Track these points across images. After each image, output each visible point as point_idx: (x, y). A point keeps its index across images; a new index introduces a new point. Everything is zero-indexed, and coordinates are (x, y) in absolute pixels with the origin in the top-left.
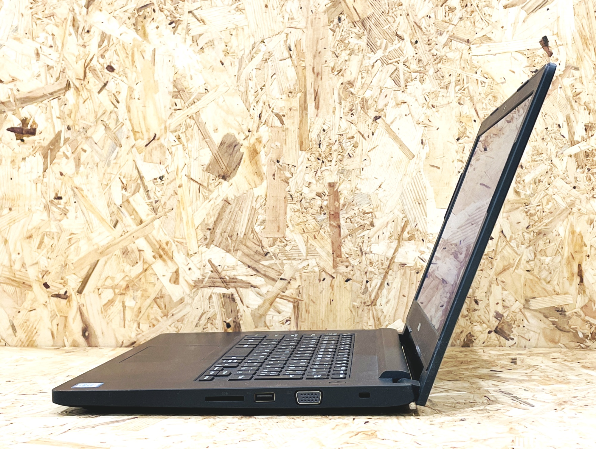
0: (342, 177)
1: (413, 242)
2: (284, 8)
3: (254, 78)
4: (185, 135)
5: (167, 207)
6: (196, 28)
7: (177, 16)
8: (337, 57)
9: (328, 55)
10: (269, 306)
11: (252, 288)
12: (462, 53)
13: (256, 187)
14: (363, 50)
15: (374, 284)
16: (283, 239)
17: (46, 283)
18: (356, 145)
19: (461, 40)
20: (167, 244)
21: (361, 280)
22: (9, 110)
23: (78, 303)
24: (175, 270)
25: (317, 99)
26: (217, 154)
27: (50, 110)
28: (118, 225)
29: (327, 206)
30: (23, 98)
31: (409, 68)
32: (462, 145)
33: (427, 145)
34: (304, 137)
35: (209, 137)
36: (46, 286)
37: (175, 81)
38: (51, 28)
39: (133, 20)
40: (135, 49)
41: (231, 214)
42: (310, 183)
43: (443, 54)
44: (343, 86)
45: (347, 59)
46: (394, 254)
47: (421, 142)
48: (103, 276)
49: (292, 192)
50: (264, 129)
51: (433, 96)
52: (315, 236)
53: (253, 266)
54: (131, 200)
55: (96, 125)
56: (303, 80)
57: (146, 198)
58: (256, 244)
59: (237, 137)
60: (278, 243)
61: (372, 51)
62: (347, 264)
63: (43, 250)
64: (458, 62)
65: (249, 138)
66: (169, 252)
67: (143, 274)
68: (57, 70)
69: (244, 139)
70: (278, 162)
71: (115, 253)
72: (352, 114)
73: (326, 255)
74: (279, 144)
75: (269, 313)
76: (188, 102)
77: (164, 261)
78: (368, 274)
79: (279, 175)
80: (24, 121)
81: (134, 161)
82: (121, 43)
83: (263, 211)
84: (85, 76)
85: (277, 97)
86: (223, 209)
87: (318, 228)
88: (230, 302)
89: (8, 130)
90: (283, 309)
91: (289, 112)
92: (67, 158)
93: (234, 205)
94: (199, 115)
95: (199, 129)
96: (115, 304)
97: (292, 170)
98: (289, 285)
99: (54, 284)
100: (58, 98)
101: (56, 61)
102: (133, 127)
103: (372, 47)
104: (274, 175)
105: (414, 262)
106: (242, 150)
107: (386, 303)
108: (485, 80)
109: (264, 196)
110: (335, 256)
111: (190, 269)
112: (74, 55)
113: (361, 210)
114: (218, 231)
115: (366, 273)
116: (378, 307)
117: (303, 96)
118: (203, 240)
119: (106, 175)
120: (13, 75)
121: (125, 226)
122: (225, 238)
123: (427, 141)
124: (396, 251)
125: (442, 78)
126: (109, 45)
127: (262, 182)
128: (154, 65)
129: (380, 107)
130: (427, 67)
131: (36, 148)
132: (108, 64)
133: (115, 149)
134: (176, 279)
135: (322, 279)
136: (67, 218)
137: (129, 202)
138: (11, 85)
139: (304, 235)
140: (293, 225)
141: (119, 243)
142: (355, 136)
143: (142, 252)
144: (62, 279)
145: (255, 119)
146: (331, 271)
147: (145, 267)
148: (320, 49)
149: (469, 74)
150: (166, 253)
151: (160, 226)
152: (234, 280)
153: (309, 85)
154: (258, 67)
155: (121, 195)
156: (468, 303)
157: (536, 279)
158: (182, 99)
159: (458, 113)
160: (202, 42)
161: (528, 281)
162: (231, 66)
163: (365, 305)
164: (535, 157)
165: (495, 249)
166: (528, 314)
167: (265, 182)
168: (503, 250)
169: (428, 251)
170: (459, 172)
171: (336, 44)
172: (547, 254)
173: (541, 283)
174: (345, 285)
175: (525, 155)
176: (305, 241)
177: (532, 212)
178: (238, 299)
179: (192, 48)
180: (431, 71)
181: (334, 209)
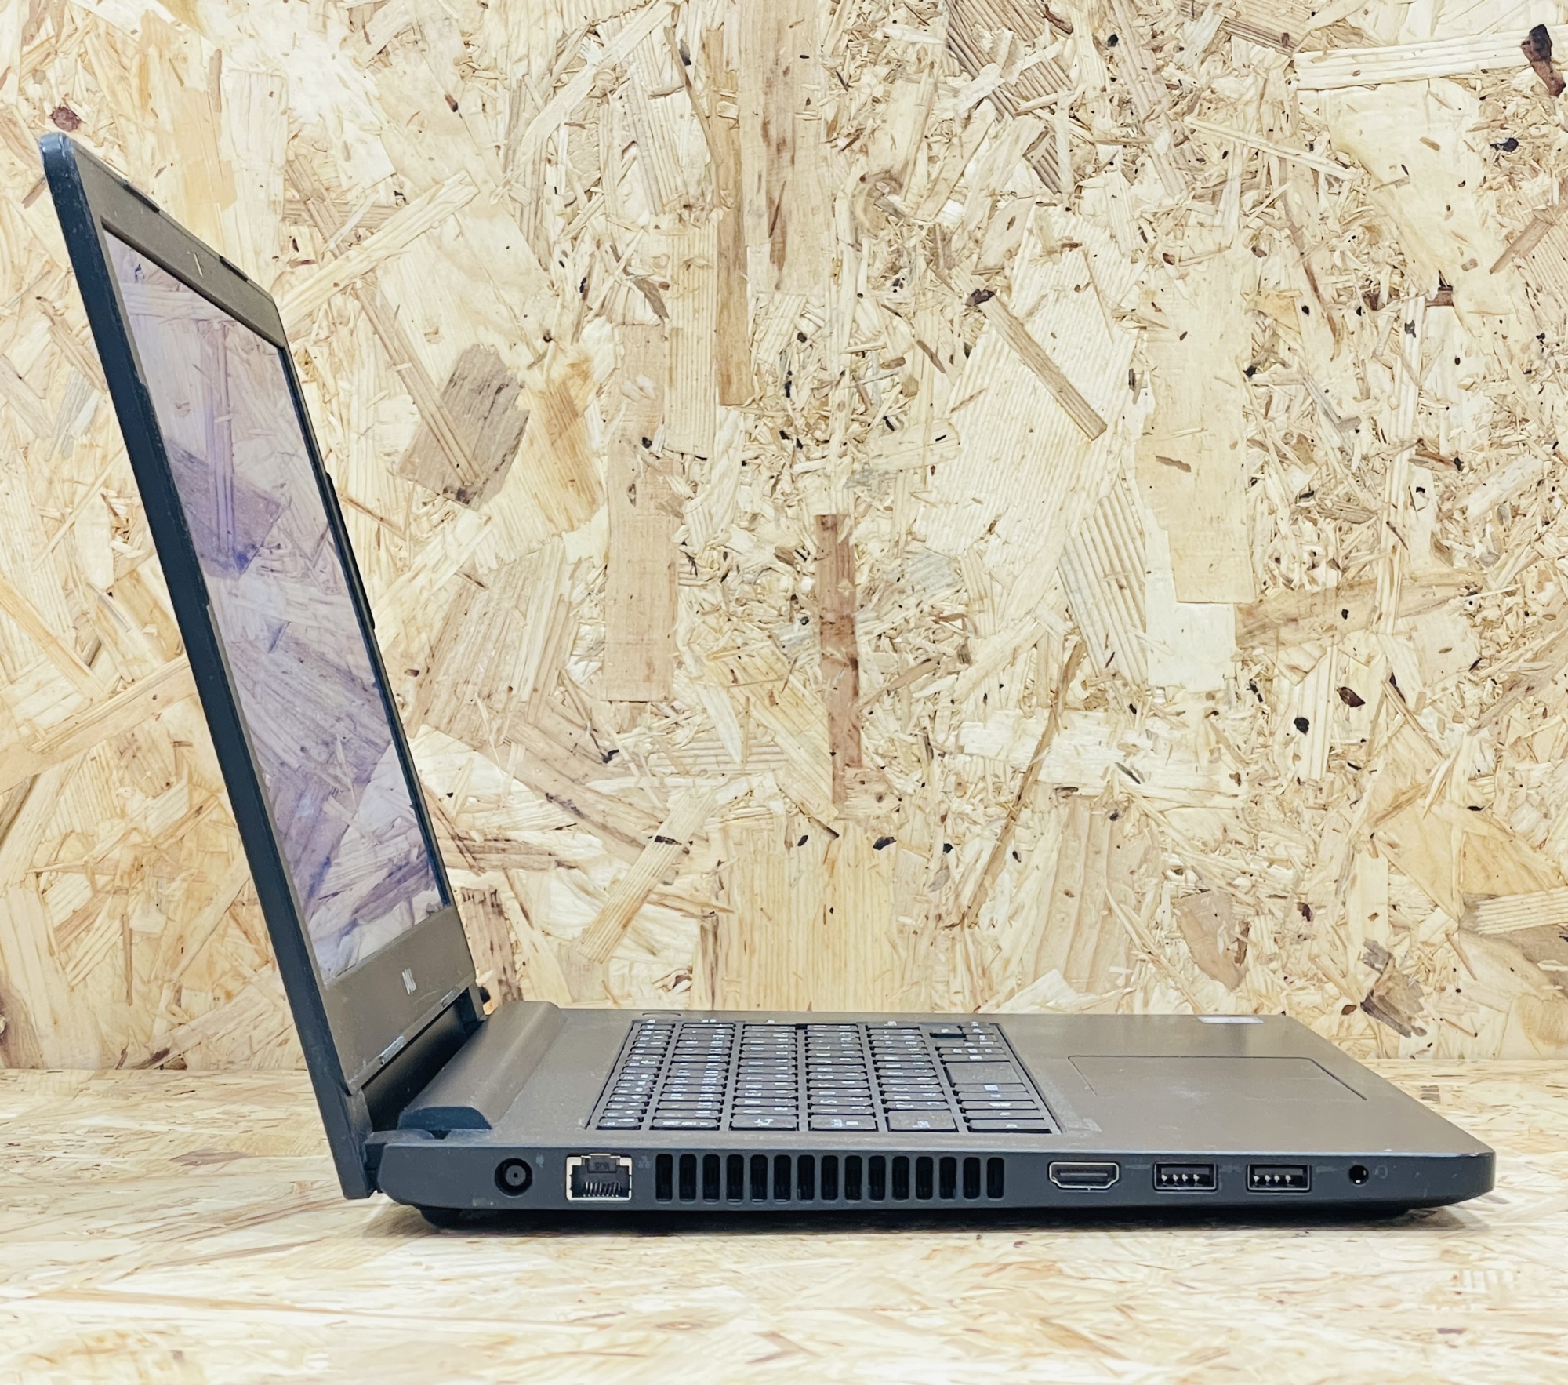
0: (864, 495)
1: (1099, 714)
3: (563, 155)
4: (326, 351)
8: (846, 86)
9: (815, 81)
10: (619, 929)
11: (561, 869)
12: (1266, 81)
13: (572, 528)
14: (932, 65)
15: (969, 851)
16: (663, 705)
18: (912, 389)
19: (1262, 34)
21: (927, 840)
25: (777, 231)
26: (438, 416)
28: (103, 657)
29: (813, 595)
31: (1088, 129)
32: (1263, 389)
33: (1149, 390)
34: (735, 359)
35: (411, 360)
37: (289, 162)
40: (152, 51)
41: (486, 621)
42: (755, 516)
43: (1202, 82)
44: (867, 186)
45: (878, 92)
46: (1037, 752)
47: (1127, 380)
48: (54, 831)
49: (695, 548)
50: (595, 330)
51: (1168, 223)
52: (771, 696)
53: (564, 798)
55: (20, 315)
56: (731, 162)
58: (571, 722)
59: (506, 356)
60: (647, 718)
61: (966, 69)
62: (880, 788)
64: (1251, 111)
65: (546, 360)
67: (190, 824)
69: (530, 367)
70: (647, 443)
71: (94, 752)
72: (896, 283)
73: (811, 760)
74: (648, 384)
75: (619, 952)
76: (338, 238)
78: (949, 821)
79: (650, 490)
82: (102, 30)
83: (596, 612)
85: (642, 221)
86: (460, 607)
87: (782, 668)
88: (486, 914)
90: (666, 940)
91: (682, 275)
93: (496, 591)
94: (375, 283)
95: (376, 331)
96: (96, 924)
97: (696, 470)
98: (686, 858)
103: (963, 54)
104: (632, 489)
105: (1104, 783)
106: (524, 401)
107: (1011, 918)
108: (1340, 173)
109: (599, 562)
110: (839, 764)
113: (927, 609)
114: (443, 679)
115: (944, 818)
116: (983, 930)
117: (731, 220)
119: (57, 485)
121: (126, 662)
122: (467, 701)
123: (1147, 376)
124: (1044, 743)
125: (1197, 164)
126: (58, 36)
127: (593, 512)
128: (219, 108)
129: (991, 259)
130: (1148, 127)
132: (58, 102)
133: (85, 400)
135: (796, 841)
137: (138, 580)
139: (735, 690)
140: (697, 660)
141: (103, 718)
142: (908, 357)
143: (184, 749)
145: (568, 297)
146: (827, 813)
147: (199, 797)
148: (789, 58)
149: (1289, 151)
152: (500, 845)
153: (749, 181)
154: (577, 118)
155: (109, 552)
156: (1279, 914)
157: (1501, 837)
158: (317, 226)
159: (1251, 283)
160: (381, 30)
161: (1477, 843)
162: (482, 115)
163: (941, 924)
164: (1502, 432)
165: (1367, 737)
166: (1472, 949)
167: (603, 512)
168: (1394, 740)
169: (1150, 744)
170: (1254, 481)
171: (843, 45)
172: (1538, 755)
173: (1517, 849)
174: (875, 861)
175: (1470, 426)
176: (738, 714)
177: (1491, 613)
178: (511, 907)
179: (351, 52)
180: (1162, 141)
181: (837, 605)
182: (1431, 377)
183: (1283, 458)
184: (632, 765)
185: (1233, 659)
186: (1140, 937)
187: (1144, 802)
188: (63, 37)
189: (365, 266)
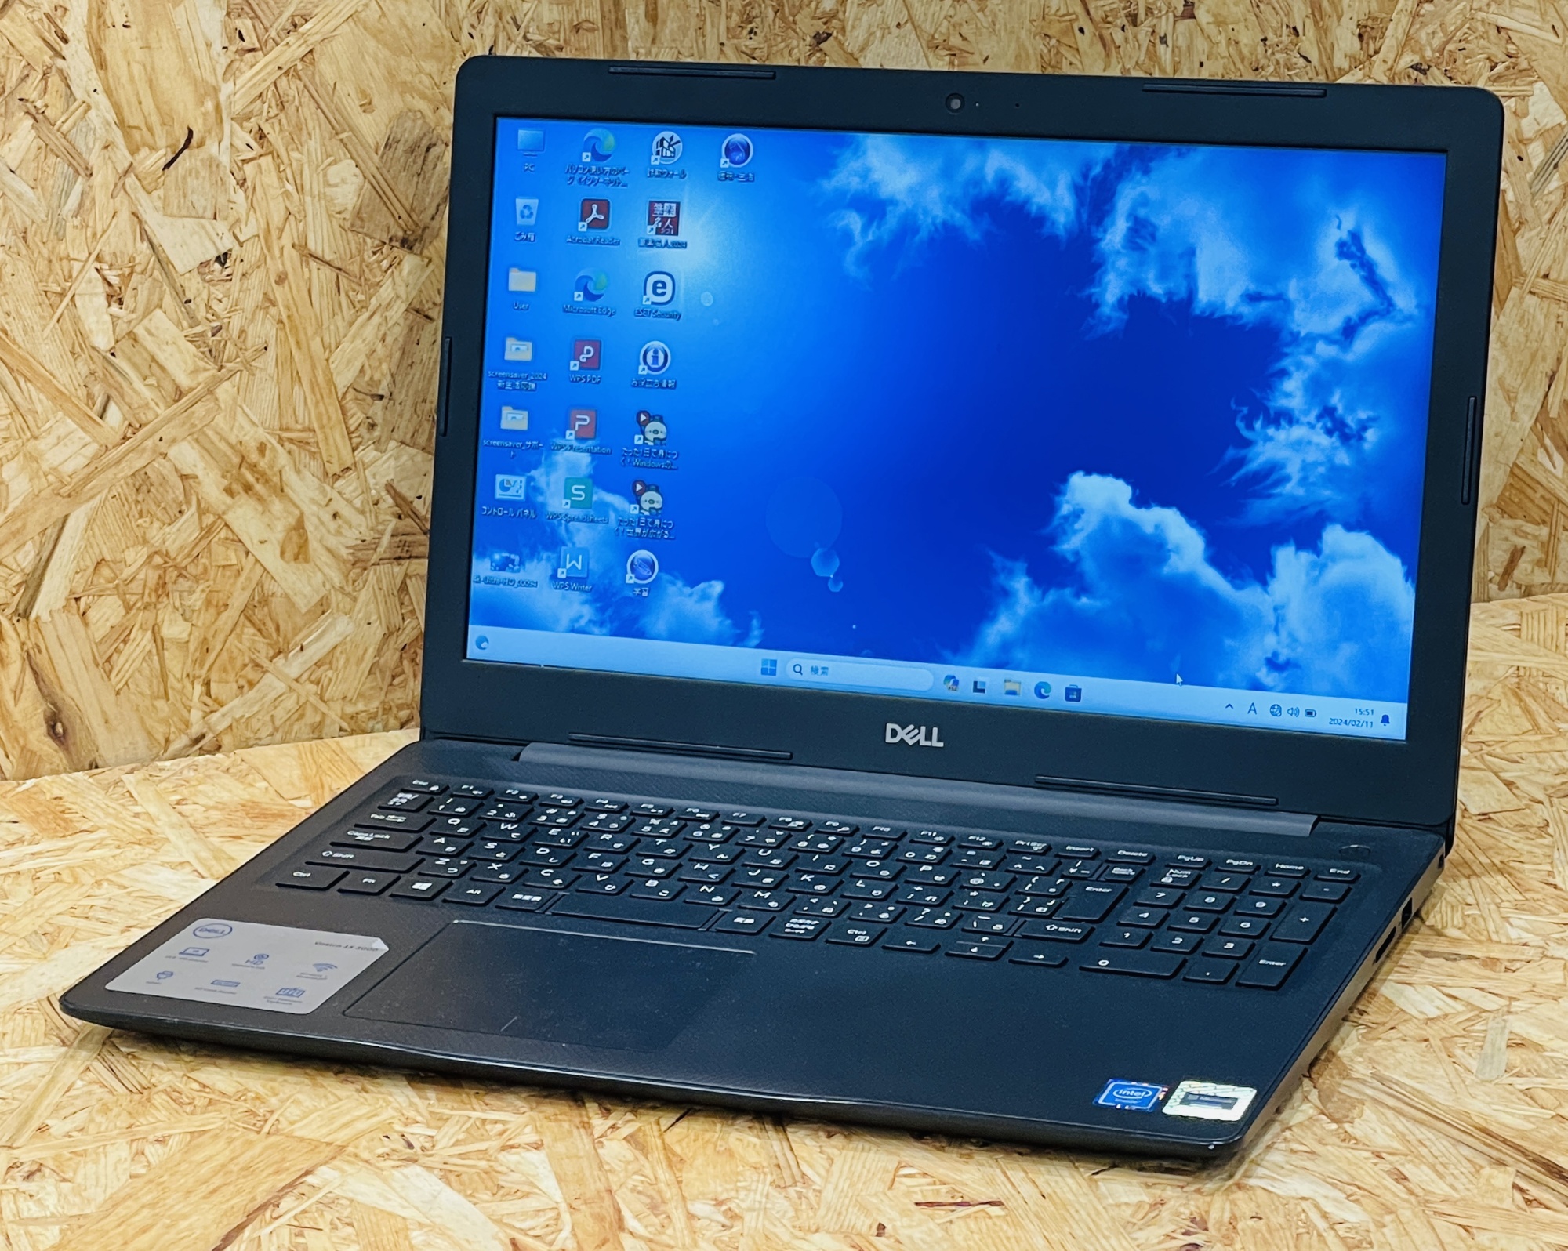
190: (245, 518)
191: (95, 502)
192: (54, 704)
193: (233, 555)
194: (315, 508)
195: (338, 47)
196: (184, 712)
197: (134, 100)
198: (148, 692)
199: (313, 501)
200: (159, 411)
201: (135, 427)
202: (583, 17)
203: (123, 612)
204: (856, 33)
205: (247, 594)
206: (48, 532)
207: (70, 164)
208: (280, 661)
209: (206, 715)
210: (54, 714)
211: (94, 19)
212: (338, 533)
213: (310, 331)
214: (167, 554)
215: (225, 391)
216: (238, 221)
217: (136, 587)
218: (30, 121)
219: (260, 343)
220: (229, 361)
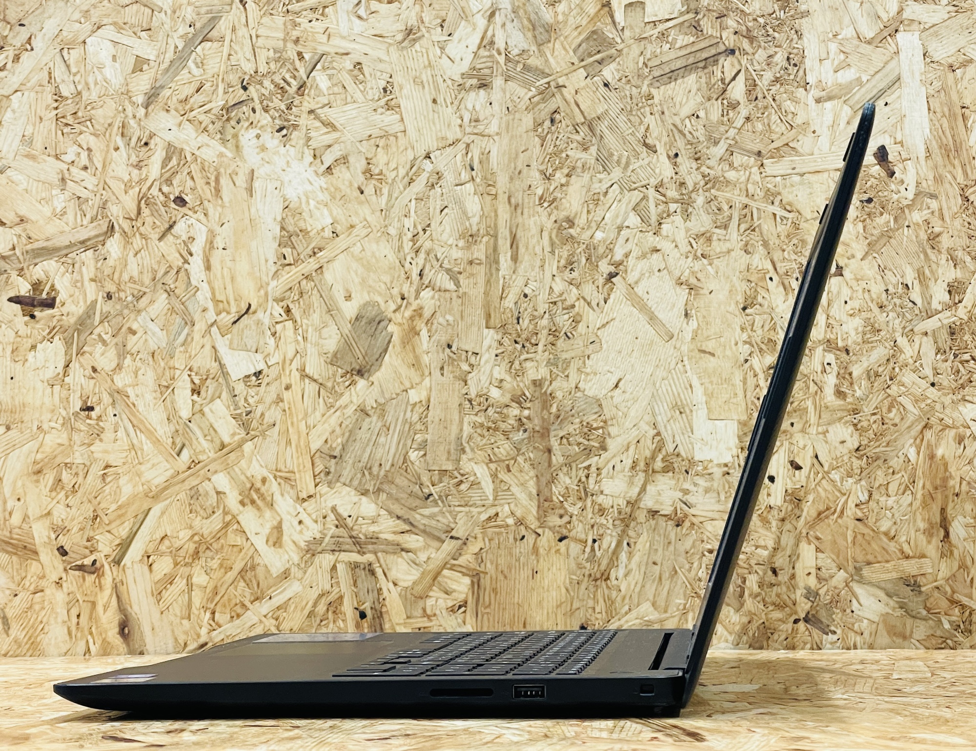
0: (555, 370)
1: (671, 474)
2: (462, 103)
3: (412, 213)
4: (297, 305)
5: (265, 421)
6: (321, 137)
7: (292, 117)
8: (548, 179)
10: (431, 582)
11: (403, 553)
12: (750, 173)
13: (412, 387)
14: (589, 168)
15: (605, 544)
16: (455, 472)
17: (62, 547)
18: (579, 319)
19: (748, 151)
20: (264, 481)
21: (585, 537)
22: (12, 269)
23: (114, 579)
24: (275, 523)
25: (514, 246)
26: (349, 335)
27: (80, 267)
28: (185, 452)
29: (528, 418)
30: (38, 249)
31: (664, 196)
32: (749, 318)
33: (695, 318)
34: (493, 307)
35: (337, 310)
36: (63, 552)
37: (283, 219)
38: (87, 139)
39: (218, 125)
40: (222, 171)
41: (370, 432)
42: (501, 381)
43: (719, 174)
44: (557, 225)
45: (563, 181)
46: (639, 494)
47: (684, 314)
48: (158, 536)
49: (473, 395)
50: (426, 294)
51: (703, 239)
52: (508, 466)
53: (405, 517)
54: (206, 410)
55: (154, 291)
56: (493, 214)
57: (232, 408)
58: (410, 480)
59: (383, 306)
60: (446, 479)
61: (605, 170)
62: (562, 512)
63: (58, 493)
64: (743, 187)
65: (402, 309)
66: (266, 494)
67: (223, 531)
68: (93, 205)
69: (394, 312)
70: (449, 346)
71: (178, 497)
72: (571, 270)
73: (528, 499)
74: (450, 318)
75: (431, 594)
76: (305, 253)
77: (259, 509)
78: (595, 528)
79: (451, 369)
80: (37, 286)
81: (213, 347)
82: (199, 161)
83: (423, 427)
84: (139, 213)
85: (449, 242)
86: (357, 425)
87: (513, 453)
88: (366, 575)
89: (10, 300)
90: (454, 587)
91: (468, 267)
92: (104, 342)
94: (322, 274)
95: (321, 296)
96: (175, 581)
97: (473, 360)
98: (465, 548)
99: (75, 548)
100: (95, 248)
101: (93, 191)
102: (213, 294)
103: (604, 162)
104: (442, 368)
105: (673, 508)
106: (391, 328)
107: (626, 576)
108: (787, 214)
109: (425, 403)
110: (542, 501)
111: (300, 522)
112: (123, 181)
113: (585, 424)
114: (349, 459)
115: (593, 526)
116: (612, 582)
117: (492, 242)
118: (322, 475)
119: (167, 370)
120: (21, 213)
121: (196, 454)
122: (359, 471)
123: (693, 312)
124: (643, 489)
125: (717, 212)
126: (178, 164)
127: (423, 380)
128: (251, 195)
129: (617, 258)
130: (693, 195)
131: (54, 328)
132: (177, 194)
133: (182, 331)
134: (276, 538)
135: (519, 537)
136: (101, 440)
137: (203, 415)
138: (18, 230)
139: (491, 465)
140: (472, 450)
141: (184, 481)
142: (577, 304)
143: (221, 495)
144: (88, 540)
145: (414, 278)
146: (535, 524)
147: (227, 520)
148: (521, 166)
149: (762, 206)
150: (262, 497)
151: (253, 452)
152: (373, 540)
153: (501, 223)
154: (420, 196)
155: (191, 403)
156: (761, 573)
157: (871, 533)
158: (294, 248)
159: (744, 267)
160: (328, 159)
161: (859, 537)
162: (375, 196)
163: (591, 579)
164: (869, 336)
165: (804, 485)
166: (858, 589)
167: (427, 381)
168: (818, 487)
169: (695, 489)
170: (746, 361)
171: (547, 160)
172: (890, 493)
173: (880, 539)
174: (558, 548)
175: (853, 333)
176: (492, 476)
177: (865, 424)
178: (379, 572)
179: (313, 168)
180: (700, 200)
181: (541, 423)
182: (833, 310)
183: (761, 350)
184: (439, 502)
185: (736, 447)
186: (691, 585)
187: (693, 518)
188: (181, 165)
189: (317, 266)
190: (248, 518)
191: (167, 502)
192: (126, 616)
193: (239, 539)
194: (289, 517)
195: (337, 265)
196: (198, 628)
197: (222, 287)
198: (179, 614)
199: (289, 513)
200: (210, 455)
201: (194, 463)
202: (475, 256)
203: (172, 566)
204: (633, 274)
205: (243, 563)
206: (139, 517)
207: (183, 319)
208: (257, 603)
209: (210, 631)
210: (124, 622)
211: (208, 245)
212: (301, 532)
213: (300, 417)
214: (202, 536)
215: (248, 447)
216: (269, 354)
217: (182, 553)
218: (165, 295)
219: (272, 421)
220: (253, 430)
